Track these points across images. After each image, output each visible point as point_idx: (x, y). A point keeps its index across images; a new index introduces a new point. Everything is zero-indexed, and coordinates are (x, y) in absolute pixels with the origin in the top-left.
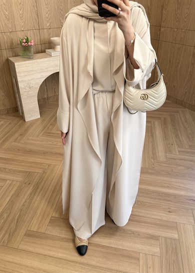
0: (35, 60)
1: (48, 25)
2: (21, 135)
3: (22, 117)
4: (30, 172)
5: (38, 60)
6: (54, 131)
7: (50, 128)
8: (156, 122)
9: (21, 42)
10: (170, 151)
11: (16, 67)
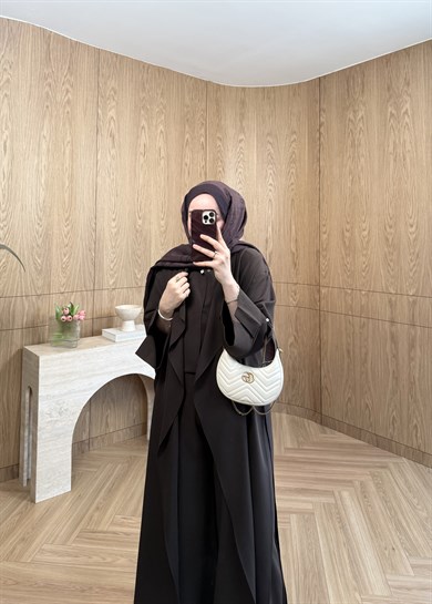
0: (82, 351)
1: (111, 283)
6: (104, 527)
7: (95, 518)
8: (345, 494)
9: (57, 314)
10: (393, 567)
11: (40, 364)
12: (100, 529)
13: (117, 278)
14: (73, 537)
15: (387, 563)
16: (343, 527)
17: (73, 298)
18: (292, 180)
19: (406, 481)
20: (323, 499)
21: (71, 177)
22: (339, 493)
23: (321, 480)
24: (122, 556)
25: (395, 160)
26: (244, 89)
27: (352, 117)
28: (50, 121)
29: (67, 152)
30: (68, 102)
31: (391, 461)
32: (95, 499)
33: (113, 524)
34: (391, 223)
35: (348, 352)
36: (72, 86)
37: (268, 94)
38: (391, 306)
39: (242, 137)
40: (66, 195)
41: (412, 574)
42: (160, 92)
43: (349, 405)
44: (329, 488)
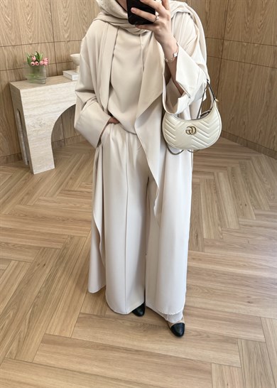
0: (49, 87)
1: (66, 36)
2: (28, 194)
3: (29, 168)
4: (44, 248)
6: (76, 188)
7: (70, 183)
8: (221, 174)
9: (28, 60)
10: (244, 215)
11: (22, 95)
12: (72, 189)
14: (57, 193)
15: (241, 212)
20: (207, 177)
24: (85, 204)
32: (70, 173)
33: (80, 187)
43: (232, 122)
44: (211, 170)
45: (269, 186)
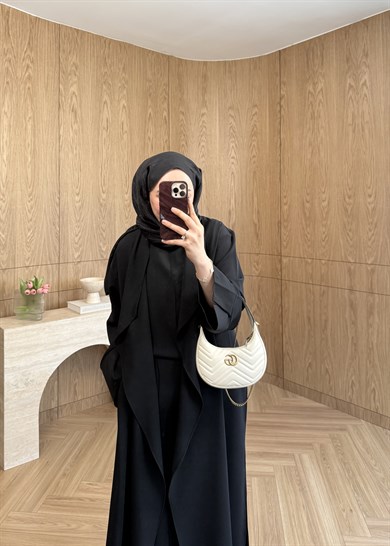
0: (47, 324)
1: (76, 254)
5: (53, 323)
6: (70, 493)
7: (62, 484)
8: (305, 457)
9: (21, 288)
11: (5, 337)
12: (65, 495)
13: (82, 252)
16: (302, 490)
17: (38, 271)
18: (254, 153)
19: (365, 443)
20: (284, 462)
21: (34, 153)
22: (300, 455)
23: (282, 443)
24: (86, 522)
25: (354, 131)
26: (205, 63)
27: (312, 90)
28: (11, 97)
29: (29, 127)
30: (29, 77)
31: (350, 424)
32: (62, 465)
33: (79, 489)
34: (350, 193)
35: (309, 319)
36: (32, 62)
37: (229, 67)
38: (350, 275)
39: (204, 111)
40: (29, 170)
41: (369, 535)
42: (121, 67)
43: (310, 370)
44: (289, 451)
45: (381, 475)
